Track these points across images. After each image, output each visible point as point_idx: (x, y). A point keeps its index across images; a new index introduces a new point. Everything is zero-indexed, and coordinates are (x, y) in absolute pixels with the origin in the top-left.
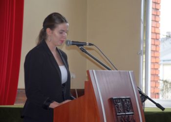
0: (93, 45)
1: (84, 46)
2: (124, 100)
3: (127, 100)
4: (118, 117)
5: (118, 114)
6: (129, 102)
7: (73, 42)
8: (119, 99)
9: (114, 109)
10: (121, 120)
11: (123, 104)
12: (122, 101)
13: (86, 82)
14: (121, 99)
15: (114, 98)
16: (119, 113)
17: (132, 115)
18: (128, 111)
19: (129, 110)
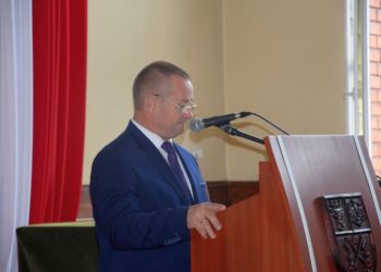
0: (249, 114)
1: (232, 122)
2: (348, 201)
3: (356, 200)
4: (338, 239)
5: (337, 233)
6: (358, 205)
7: (205, 120)
8: (338, 199)
9: (327, 221)
10: (345, 247)
11: (347, 210)
12: (344, 203)
13: (261, 163)
14: (342, 198)
15: (326, 197)
16: (341, 230)
17: (367, 235)
18: (359, 226)
19: (359, 222)
